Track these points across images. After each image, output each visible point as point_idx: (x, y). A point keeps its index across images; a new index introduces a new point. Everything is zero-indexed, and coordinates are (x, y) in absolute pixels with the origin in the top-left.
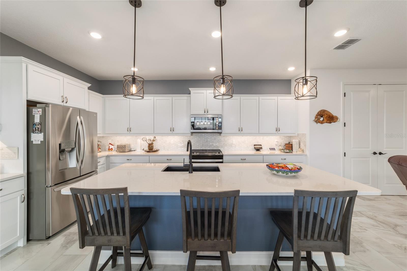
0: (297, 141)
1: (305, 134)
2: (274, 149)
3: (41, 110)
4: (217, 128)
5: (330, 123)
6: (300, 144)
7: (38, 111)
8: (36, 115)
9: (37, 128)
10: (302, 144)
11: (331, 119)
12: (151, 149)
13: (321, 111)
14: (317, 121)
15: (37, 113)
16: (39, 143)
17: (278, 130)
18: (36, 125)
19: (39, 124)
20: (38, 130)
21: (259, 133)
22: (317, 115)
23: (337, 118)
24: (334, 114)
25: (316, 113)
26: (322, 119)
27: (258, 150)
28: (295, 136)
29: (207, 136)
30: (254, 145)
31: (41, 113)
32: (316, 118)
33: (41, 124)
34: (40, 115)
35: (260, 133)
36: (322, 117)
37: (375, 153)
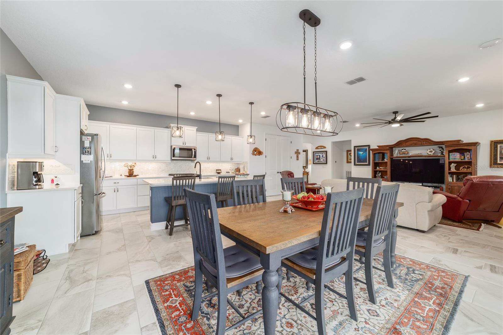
0: (243, 166)
1: (247, 162)
2: (229, 172)
3: (91, 137)
4: (193, 157)
5: (259, 155)
6: (244, 169)
7: (88, 138)
8: (85, 141)
9: (87, 151)
10: (245, 168)
11: (260, 153)
12: (131, 174)
13: (255, 148)
14: (253, 154)
15: (87, 139)
16: (89, 162)
17: (232, 159)
18: (86, 149)
19: (89, 148)
20: (88, 152)
21: (220, 161)
22: (253, 151)
23: (262, 153)
24: (261, 150)
25: (253, 149)
26: (255, 153)
27: (219, 173)
28: (242, 164)
29: (181, 163)
30: (217, 170)
31: (91, 140)
32: (253, 152)
33: (90, 148)
34: (90, 142)
35: (222, 161)
36: (255, 151)
37: (278, 172)
